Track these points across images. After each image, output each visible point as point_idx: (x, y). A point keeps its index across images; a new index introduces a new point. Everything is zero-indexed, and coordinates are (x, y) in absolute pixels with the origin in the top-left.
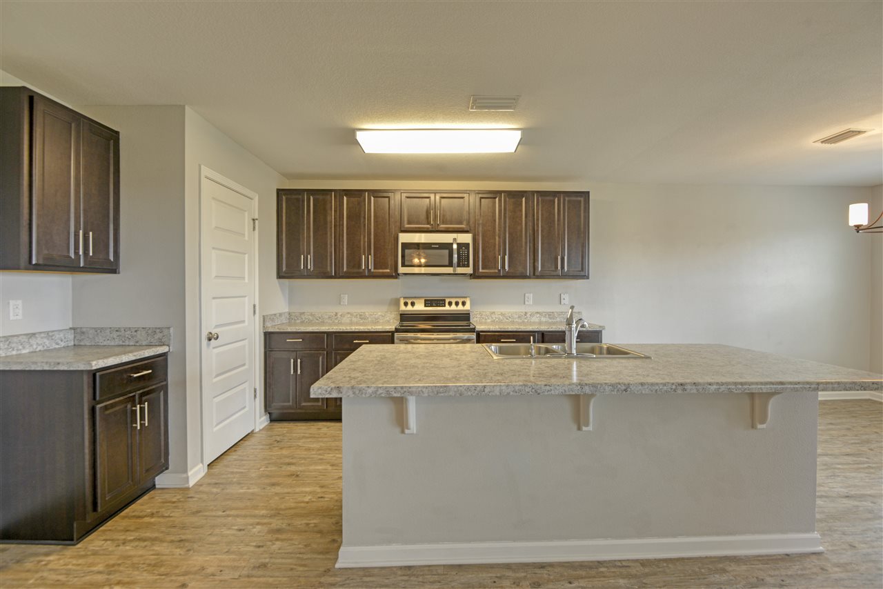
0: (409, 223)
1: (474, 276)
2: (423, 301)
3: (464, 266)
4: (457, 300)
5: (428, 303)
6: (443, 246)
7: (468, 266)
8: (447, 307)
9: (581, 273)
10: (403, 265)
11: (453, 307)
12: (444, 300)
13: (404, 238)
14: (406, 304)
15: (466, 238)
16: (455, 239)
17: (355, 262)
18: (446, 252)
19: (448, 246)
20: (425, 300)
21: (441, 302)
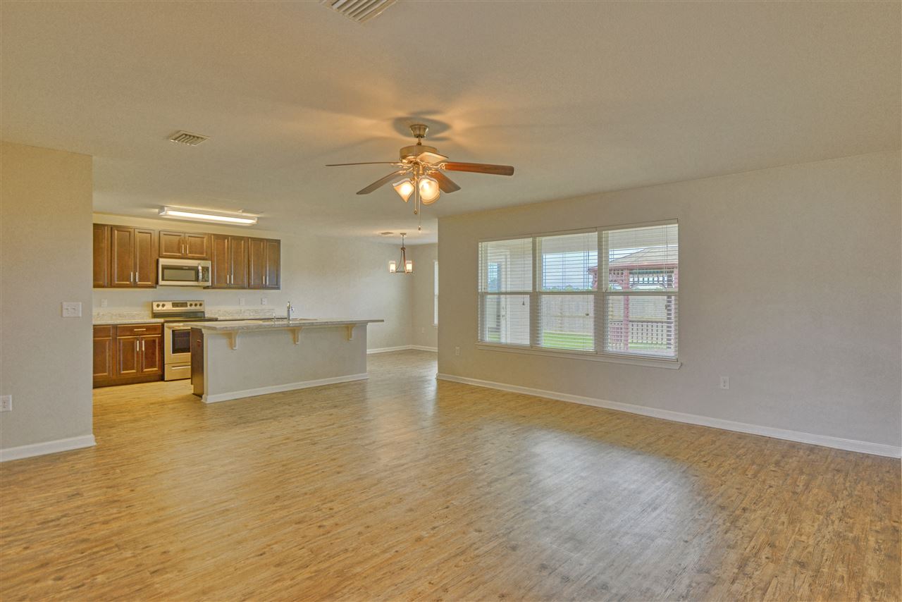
0: (166, 252)
1: (212, 287)
2: (171, 303)
3: (206, 281)
4: (196, 302)
5: (175, 305)
6: (190, 268)
7: (208, 281)
8: (189, 308)
9: (276, 286)
10: (163, 280)
11: (193, 307)
12: (186, 303)
13: (163, 261)
14: (158, 306)
15: (208, 264)
16: (199, 264)
17: (124, 276)
18: (193, 272)
19: (196, 269)
20: (173, 303)
21: (184, 304)
